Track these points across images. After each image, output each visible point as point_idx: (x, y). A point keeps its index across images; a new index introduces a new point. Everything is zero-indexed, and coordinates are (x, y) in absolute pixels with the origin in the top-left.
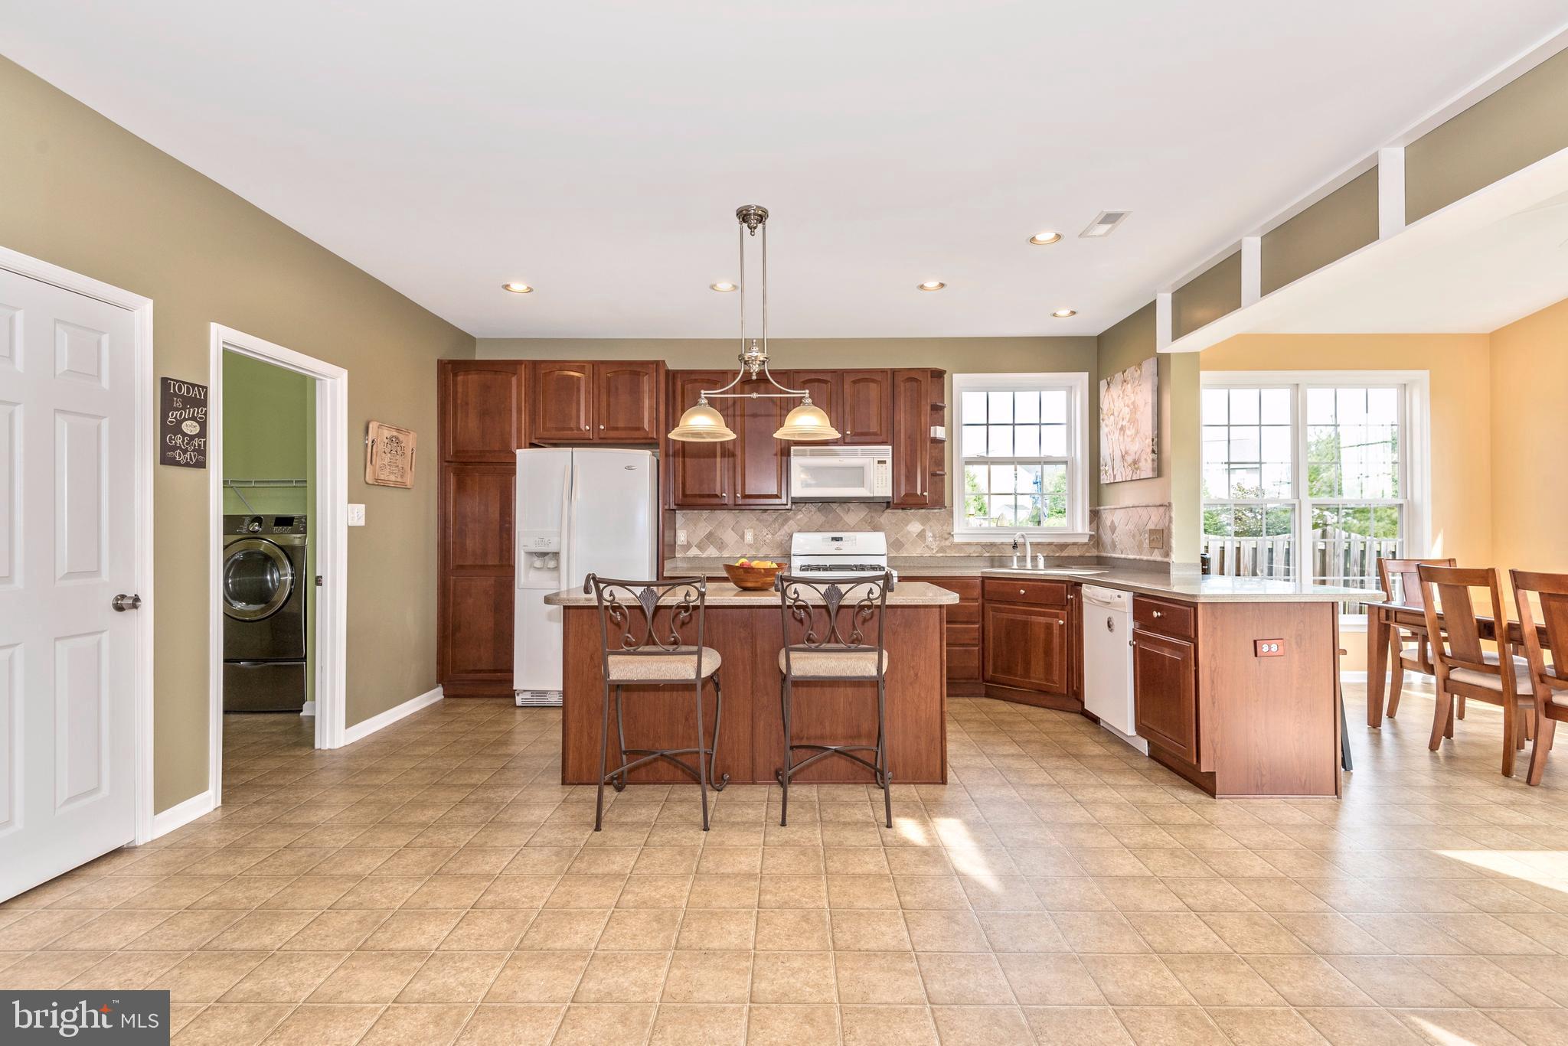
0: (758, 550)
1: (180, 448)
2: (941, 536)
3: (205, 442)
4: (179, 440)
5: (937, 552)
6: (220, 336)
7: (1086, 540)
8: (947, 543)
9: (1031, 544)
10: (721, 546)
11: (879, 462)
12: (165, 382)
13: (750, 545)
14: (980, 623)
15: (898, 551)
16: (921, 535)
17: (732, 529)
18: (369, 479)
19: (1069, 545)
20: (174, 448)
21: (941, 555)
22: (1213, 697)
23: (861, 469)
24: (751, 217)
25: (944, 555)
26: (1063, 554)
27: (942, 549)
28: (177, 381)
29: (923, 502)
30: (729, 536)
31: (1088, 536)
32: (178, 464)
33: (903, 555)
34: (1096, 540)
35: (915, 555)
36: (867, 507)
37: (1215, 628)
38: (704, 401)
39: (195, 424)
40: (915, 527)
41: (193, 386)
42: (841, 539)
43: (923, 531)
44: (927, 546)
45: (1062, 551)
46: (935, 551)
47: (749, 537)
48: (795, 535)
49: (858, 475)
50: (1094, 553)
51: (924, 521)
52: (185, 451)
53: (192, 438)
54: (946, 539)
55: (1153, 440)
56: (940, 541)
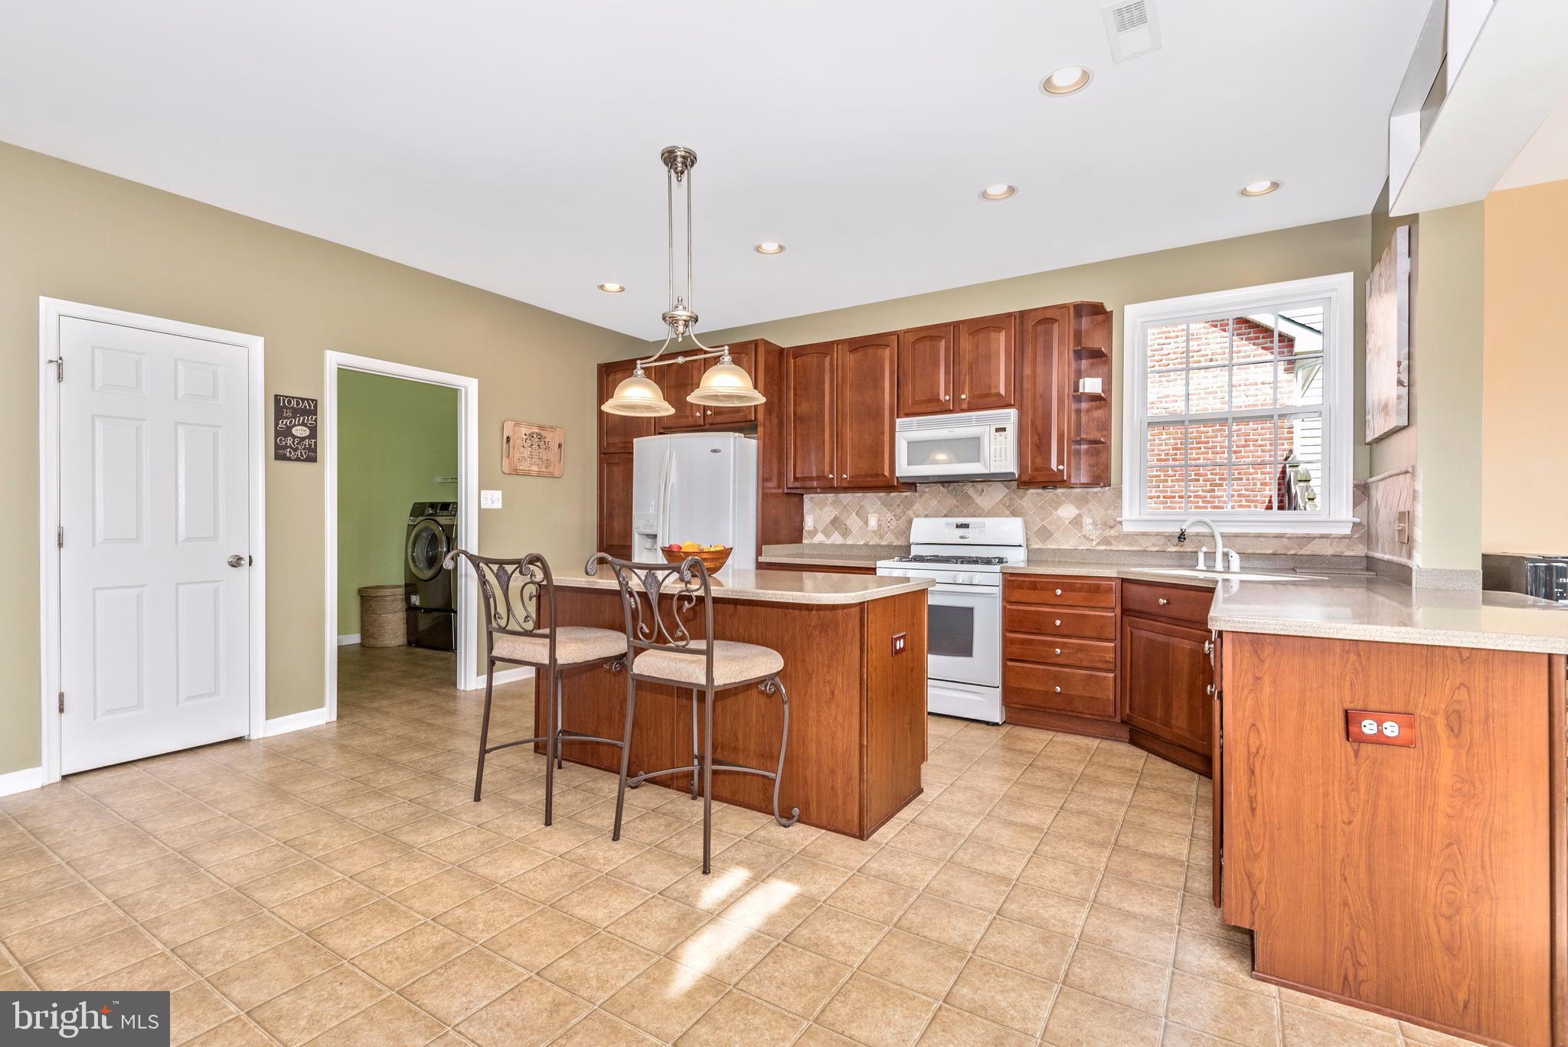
0: (881, 537)
1: (291, 447)
2: (1105, 524)
3: (316, 443)
4: (289, 441)
5: (1098, 544)
6: (334, 359)
7: (1348, 531)
8: (1113, 532)
9: (1223, 536)
10: (846, 533)
11: (997, 430)
12: (277, 398)
13: (874, 532)
14: (1118, 641)
15: (1044, 541)
16: (1077, 522)
17: (857, 514)
18: (506, 469)
19: (1314, 538)
20: (285, 447)
21: (1103, 548)
22: (1252, 800)
23: (977, 440)
24: (679, 161)
25: (1108, 548)
26: (1301, 552)
27: (1105, 541)
28: (287, 397)
29: (1060, 479)
30: (853, 521)
31: (1351, 525)
32: (289, 459)
33: (1052, 547)
34: (1364, 531)
35: (1067, 547)
36: (1006, 487)
37: (1259, 679)
38: (640, 372)
39: (304, 428)
40: (1067, 512)
41: (303, 400)
42: (966, 526)
43: (1080, 516)
44: (1084, 536)
45: (1301, 546)
46: (1094, 543)
47: (873, 522)
48: (916, 521)
49: (972, 447)
50: (1360, 550)
51: (1081, 502)
52: (295, 450)
53: (302, 439)
54: (1111, 527)
55: (1399, 364)
56: (1104, 530)
